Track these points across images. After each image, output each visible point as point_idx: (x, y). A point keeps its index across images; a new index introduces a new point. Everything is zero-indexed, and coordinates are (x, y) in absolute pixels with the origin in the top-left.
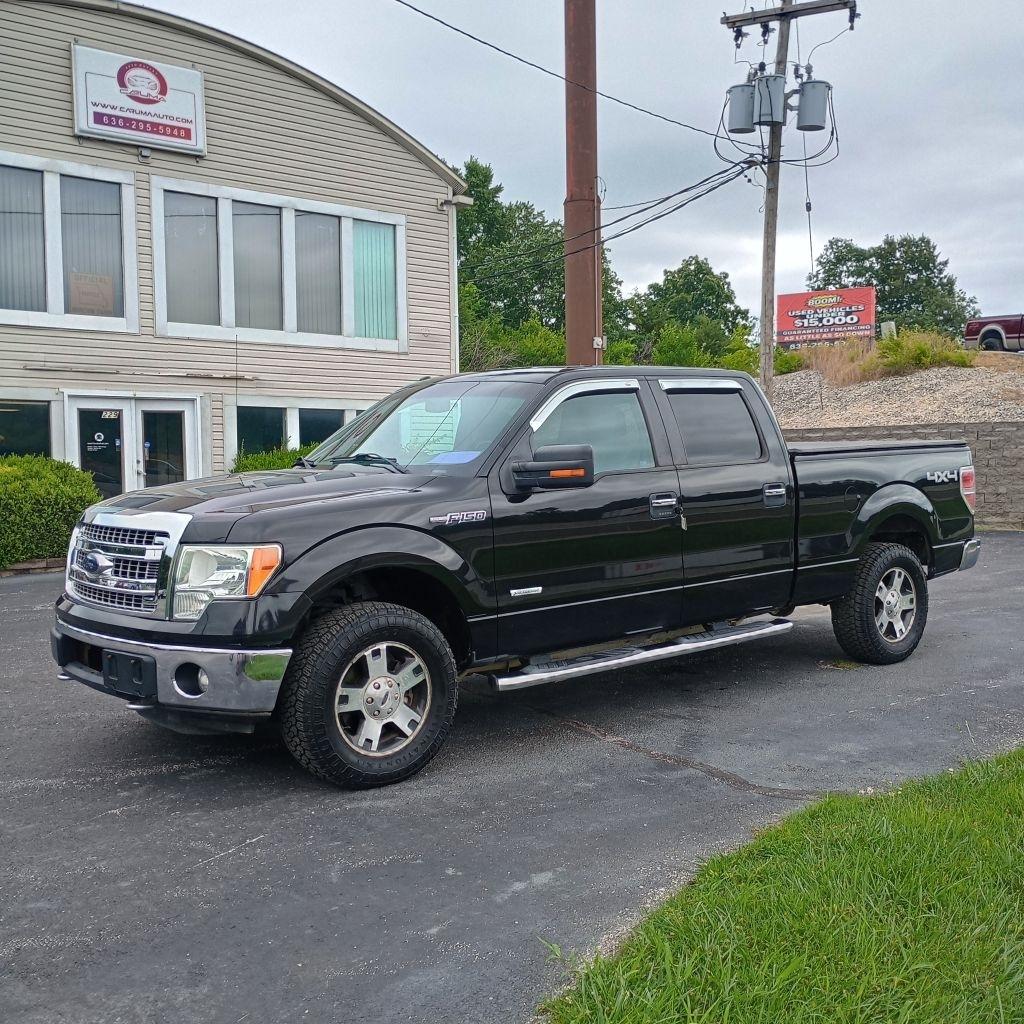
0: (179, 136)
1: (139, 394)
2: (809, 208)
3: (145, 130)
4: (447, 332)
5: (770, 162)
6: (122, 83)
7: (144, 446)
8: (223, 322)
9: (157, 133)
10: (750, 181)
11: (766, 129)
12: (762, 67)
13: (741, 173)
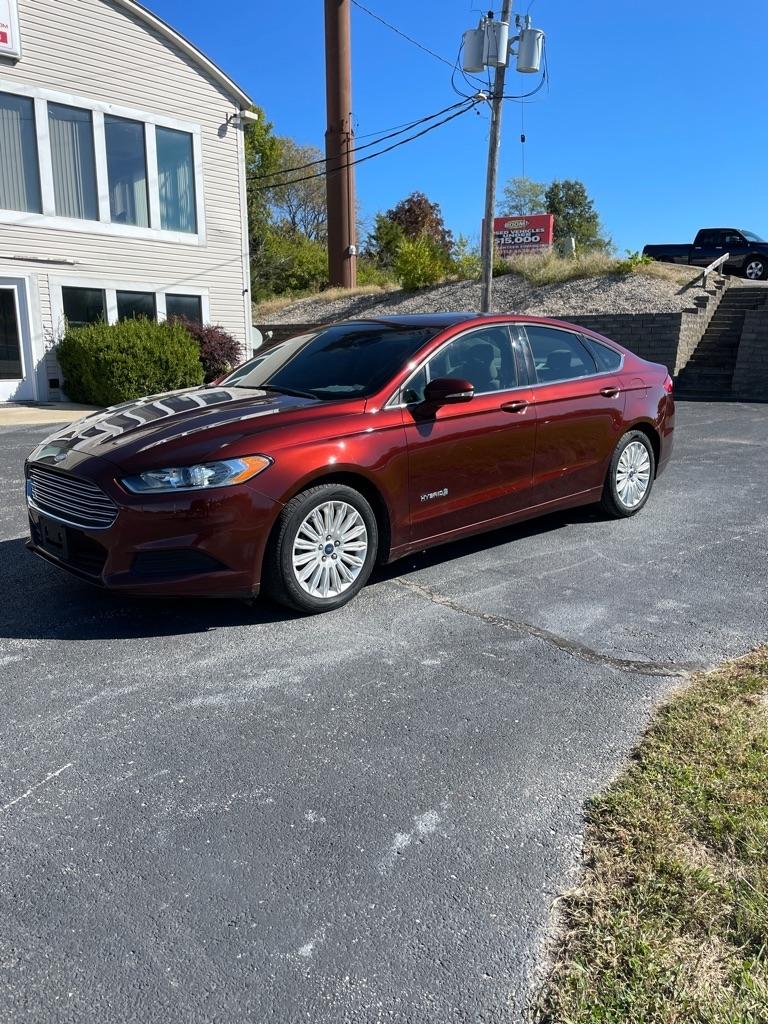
2: (523, 140)
4: (239, 230)
5: (495, 98)
8: (44, 211)
11: (493, 70)
12: (491, 15)
13: (472, 105)
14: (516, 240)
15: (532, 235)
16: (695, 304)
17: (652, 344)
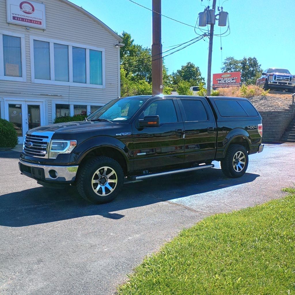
0: (38, 24)
1: (26, 100)
2: (221, 49)
3: (28, 22)
5: (210, 35)
6: (21, 8)
7: (28, 115)
8: (51, 79)
9: (31, 22)
10: (204, 40)
11: (209, 26)
12: (209, 7)
13: (202, 38)
14: (226, 82)
15: (233, 80)
16: (289, 108)
17: (271, 123)
